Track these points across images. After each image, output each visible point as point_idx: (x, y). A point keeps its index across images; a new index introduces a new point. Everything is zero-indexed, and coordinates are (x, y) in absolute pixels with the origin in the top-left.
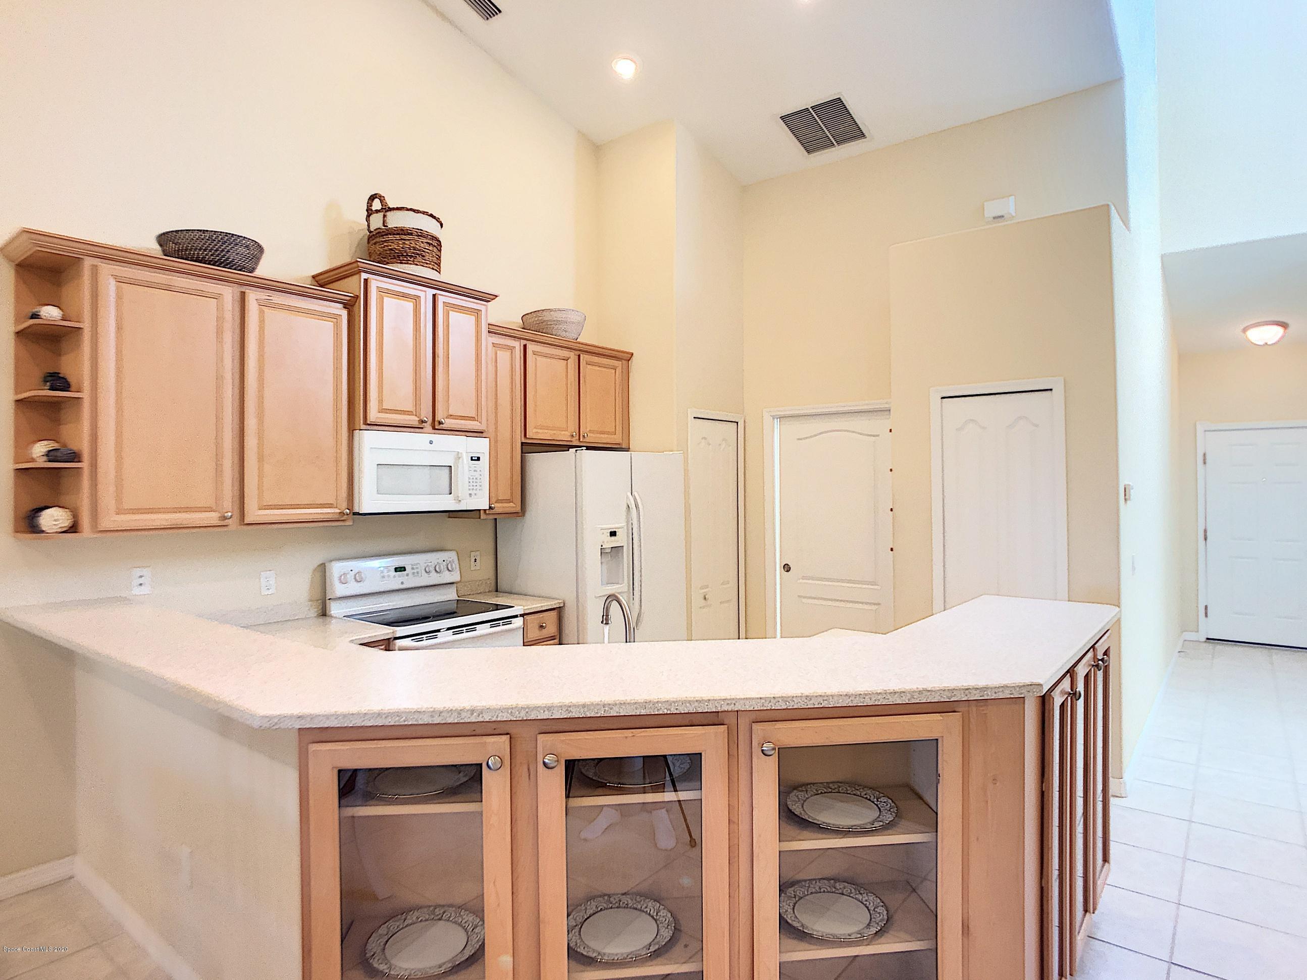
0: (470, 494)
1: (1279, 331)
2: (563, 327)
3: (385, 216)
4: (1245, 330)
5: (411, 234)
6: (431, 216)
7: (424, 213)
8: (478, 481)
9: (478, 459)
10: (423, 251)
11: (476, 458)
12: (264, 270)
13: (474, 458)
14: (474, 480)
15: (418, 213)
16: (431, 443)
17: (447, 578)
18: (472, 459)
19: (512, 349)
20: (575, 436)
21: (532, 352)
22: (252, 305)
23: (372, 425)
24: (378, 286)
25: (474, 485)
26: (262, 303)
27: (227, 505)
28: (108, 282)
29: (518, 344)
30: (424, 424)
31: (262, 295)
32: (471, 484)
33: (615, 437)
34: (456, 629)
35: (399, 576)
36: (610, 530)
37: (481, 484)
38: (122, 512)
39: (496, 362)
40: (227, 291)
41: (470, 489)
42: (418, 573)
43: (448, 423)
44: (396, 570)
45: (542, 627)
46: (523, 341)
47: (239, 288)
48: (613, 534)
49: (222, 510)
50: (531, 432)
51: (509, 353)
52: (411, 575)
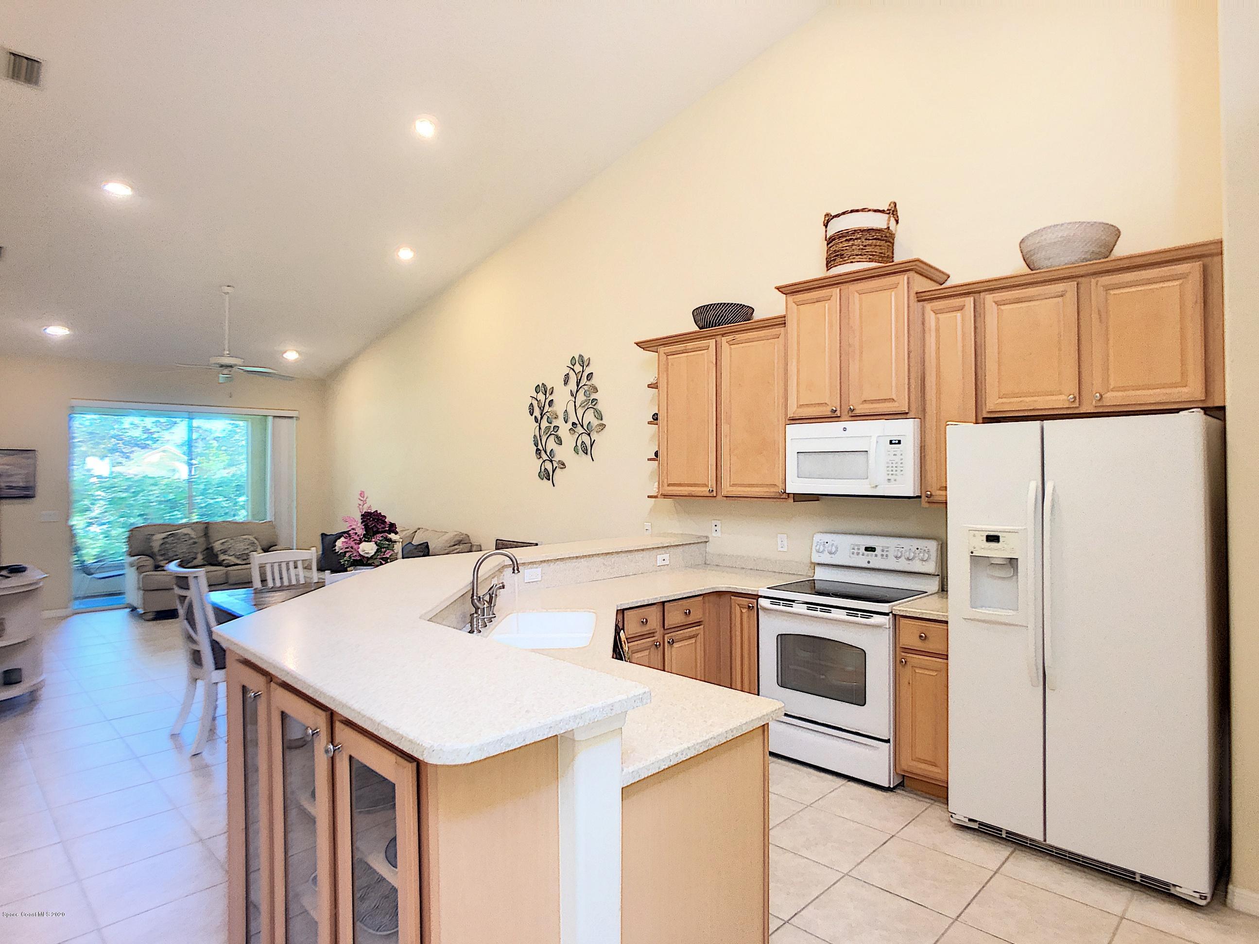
0: (889, 480)
5: (834, 240)
6: (852, 211)
7: (844, 213)
8: (898, 465)
9: (899, 442)
10: (843, 250)
11: (897, 442)
12: (757, 316)
13: (893, 442)
14: (894, 465)
15: (839, 216)
16: (845, 430)
17: (917, 566)
18: (891, 442)
19: (961, 308)
20: (1073, 400)
21: (994, 304)
22: (725, 347)
23: (793, 420)
24: (795, 300)
25: (893, 470)
26: (731, 343)
27: (712, 483)
28: (663, 357)
29: (969, 301)
30: (836, 413)
31: (730, 337)
32: (890, 469)
33: (1185, 390)
34: (811, 605)
35: (868, 555)
36: (987, 533)
37: (902, 469)
38: (669, 485)
39: (937, 330)
40: (712, 343)
41: (888, 474)
42: (887, 556)
43: (860, 409)
44: (867, 549)
45: (922, 636)
46: (977, 295)
47: (718, 338)
48: (993, 539)
49: (710, 486)
50: (993, 403)
51: (959, 314)
52: (879, 556)
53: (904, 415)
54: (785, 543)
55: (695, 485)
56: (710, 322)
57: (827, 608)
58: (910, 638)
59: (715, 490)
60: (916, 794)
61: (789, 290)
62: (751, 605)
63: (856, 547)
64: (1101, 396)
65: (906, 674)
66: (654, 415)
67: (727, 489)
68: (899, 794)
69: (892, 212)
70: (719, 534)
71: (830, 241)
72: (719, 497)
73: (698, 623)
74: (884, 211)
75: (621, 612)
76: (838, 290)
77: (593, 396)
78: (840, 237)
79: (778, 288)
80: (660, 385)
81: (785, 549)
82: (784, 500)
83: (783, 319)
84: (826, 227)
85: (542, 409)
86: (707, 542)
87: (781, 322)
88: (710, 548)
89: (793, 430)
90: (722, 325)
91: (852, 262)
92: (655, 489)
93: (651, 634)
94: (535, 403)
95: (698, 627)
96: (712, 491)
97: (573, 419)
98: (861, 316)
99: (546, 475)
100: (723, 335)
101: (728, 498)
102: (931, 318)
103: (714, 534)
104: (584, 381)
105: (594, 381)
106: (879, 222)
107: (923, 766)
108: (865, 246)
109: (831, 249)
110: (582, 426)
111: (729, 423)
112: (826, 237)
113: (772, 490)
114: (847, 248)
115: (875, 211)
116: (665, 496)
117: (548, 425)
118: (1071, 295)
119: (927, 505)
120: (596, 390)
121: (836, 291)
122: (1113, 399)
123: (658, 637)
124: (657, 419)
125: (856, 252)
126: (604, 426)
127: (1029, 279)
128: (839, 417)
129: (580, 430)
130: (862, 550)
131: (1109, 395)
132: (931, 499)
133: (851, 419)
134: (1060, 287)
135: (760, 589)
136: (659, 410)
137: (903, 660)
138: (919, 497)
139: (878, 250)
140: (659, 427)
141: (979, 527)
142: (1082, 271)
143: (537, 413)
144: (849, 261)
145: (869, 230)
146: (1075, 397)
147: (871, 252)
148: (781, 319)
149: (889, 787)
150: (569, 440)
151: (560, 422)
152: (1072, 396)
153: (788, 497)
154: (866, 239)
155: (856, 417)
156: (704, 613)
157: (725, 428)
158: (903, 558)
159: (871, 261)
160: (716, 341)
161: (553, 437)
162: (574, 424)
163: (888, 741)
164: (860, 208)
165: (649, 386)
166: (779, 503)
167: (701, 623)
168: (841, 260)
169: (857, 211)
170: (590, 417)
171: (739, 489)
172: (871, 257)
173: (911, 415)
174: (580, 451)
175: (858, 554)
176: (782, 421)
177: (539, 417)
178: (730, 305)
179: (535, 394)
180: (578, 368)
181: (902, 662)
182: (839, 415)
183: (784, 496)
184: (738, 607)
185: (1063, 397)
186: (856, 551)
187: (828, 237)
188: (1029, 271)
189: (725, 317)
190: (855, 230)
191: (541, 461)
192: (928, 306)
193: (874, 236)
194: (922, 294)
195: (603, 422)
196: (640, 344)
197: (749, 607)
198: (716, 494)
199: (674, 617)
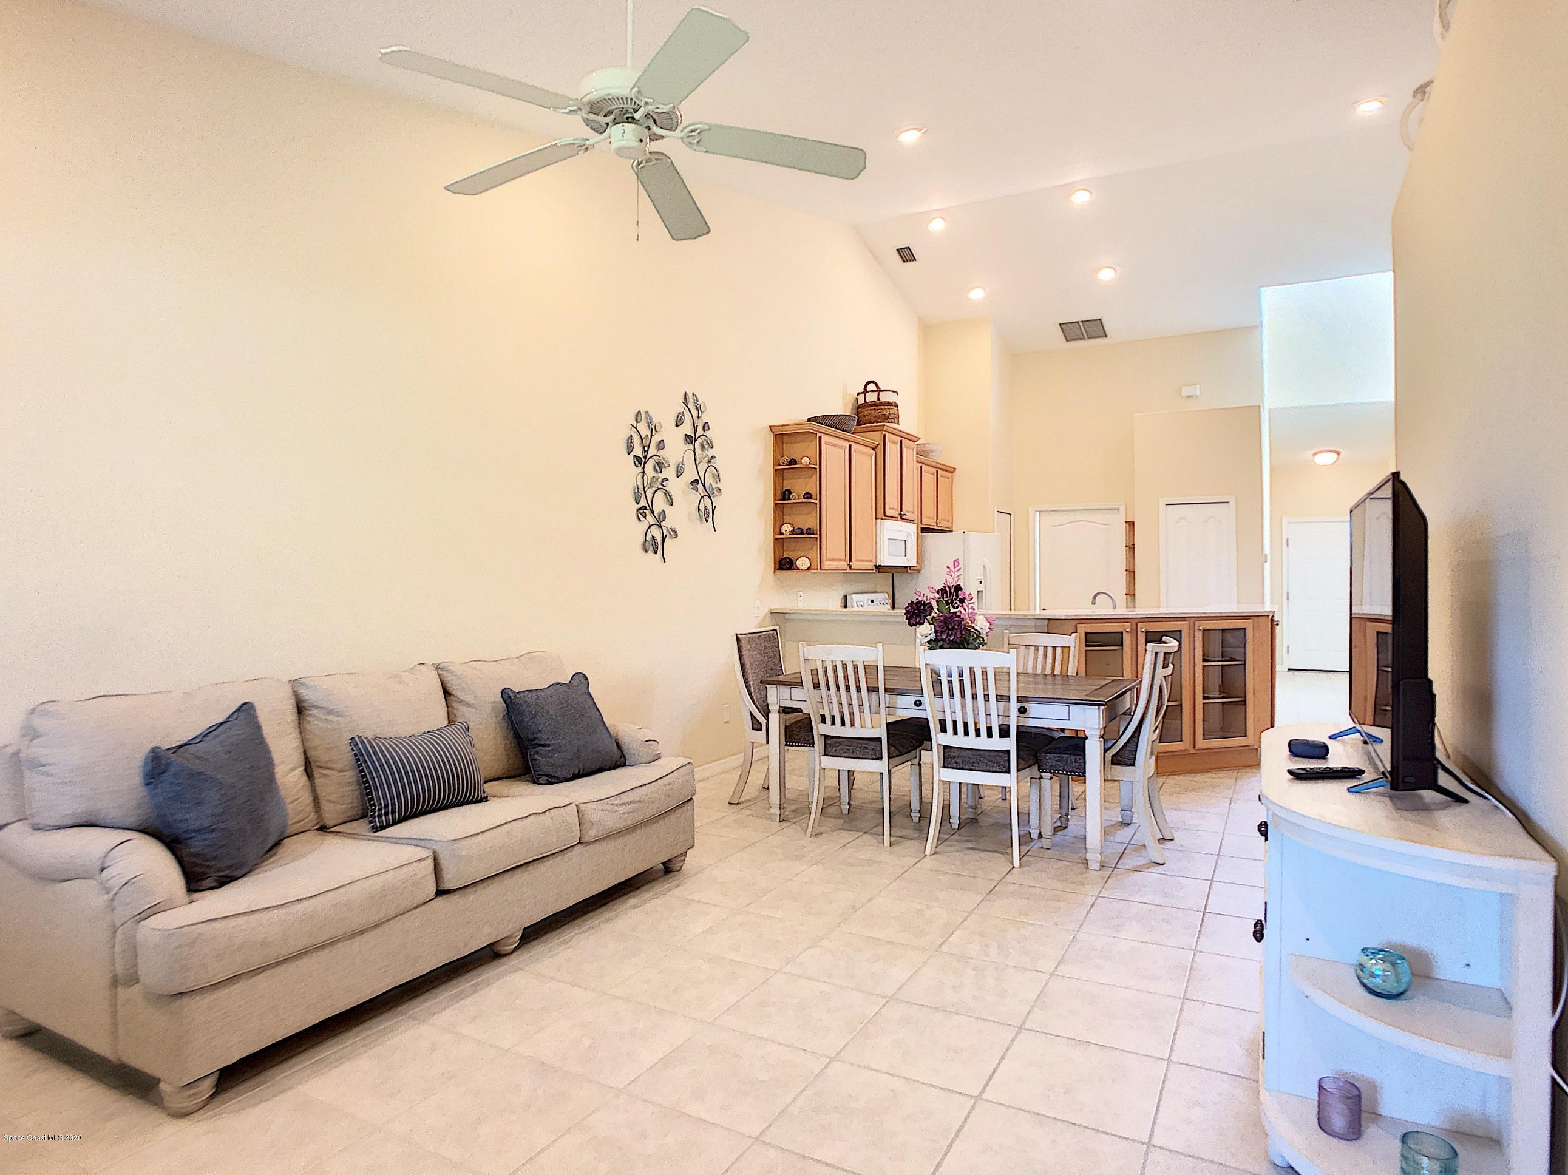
1: (1335, 456)
3: (879, 395)
4: (1315, 454)
16: (901, 526)
22: (853, 452)
23: (886, 516)
26: (854, 449)
28: (823, 444)
31: (855, 445)
38: (827, 560)
40: (847, 445)
49: (847, 561)
55: (840, 560)
59: (849, 564)
67: (854, 563)
76: (900, 439)
77: (711, 452)
80: (821, 470)
85: (646, 450)
87: (874, 446)
94: (635, 436)
97: (692, 474)
99: (652, 545)
100: (851, 441)
104: (701, 429)
110: (703, 485)
113: (871, 563)
117: (655, 473)
120: (712, 445)
126: (720, 491)
128: (900, 518)
129: (702, 490)
143: (639, 454)
151: (670, 472)
161: (661, 491)
162: (695, 481)
170: (710, 476)
171: (858, 563)
174: (703, 518)
177: (642, 460)
179: (635, 424)
180: (694, 411)
191: (646, 523)
195: (719, 486)
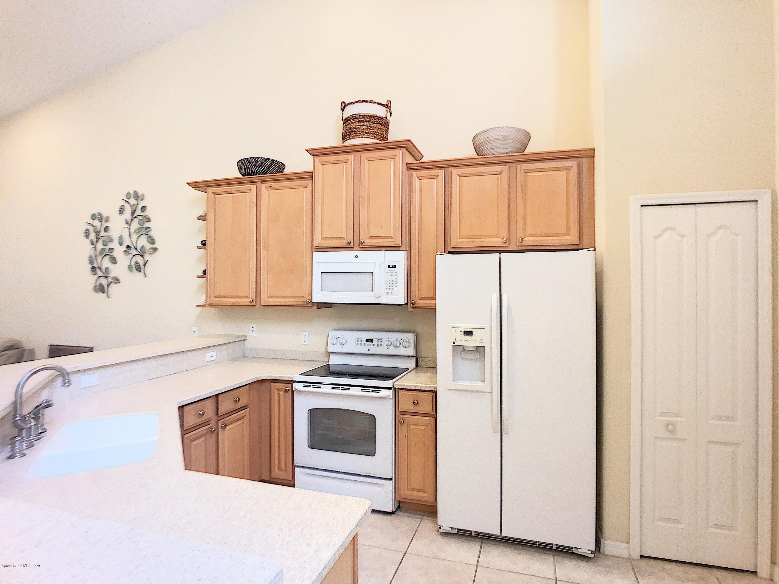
0: (387, 292)
2: (489, 146)
5: (350, 120)
6: (363, 101)
7: (357, 102)
8: (394, 282)
9: (395, 266)
12: (286, 171)
13: (391, 266)
14: (391, 282)
15: (353, 104)
16: (357, 257)
17: (401, 351)
18: (389, 267)
19: (436, 177)
20: (506, 241)
21: (457, 176)
22: (264, 191)
23: (317, 248)
24: (321, 161)
25: (391, 286)
26: (268, 188)
27: (252, 296)
28: (211, 195)
29: (441, 172)
30: (350, 245)
31: (268, 184)
32: (388, 285)
33: (568, 238)
34: (335, 386)
35: (368, 345)
36: (464, 330)
37: (396, 285)
38: (215, 297)
39: (420, 191)
40: (253, 187)
41: (387, 289)
42: (381, 345)
43: (368, 242)
44: (367, 341)
45: (415, 403)
46: (446, 169)
47: (259, 184)
48: (468, 333)
49: (250, 298)
50: (456, 242)
51: (435, 181)
52: (376, 345)
53: (397, 248)
54: (307, 338)
55: (238, 297)
56: (252, 171)
57: (347, 386)
58: (406, 404)
59: (254, 301)
60: (409, 513)
61: (316, 153)
62: (287, 389)
63: (359, 340)
64: (522, 239)
65: (404, 430)
66: (202, 241)
67: (264, 299)
68: (399, 515)
69: (388, 106)
70: (254, 334)
71: (346, 121)
72: (258, 306)
73: (245, 407)
74: (384, 105)
75: (181, 408)
76: (353, 156)
77: (147, 225)
78: (354, 119)
79: (307, 150)
80: (208, 219)
81: (307, 343)
82: (309, 307)
83: (311, 174)
84: (343, 111)
85: (97, 233)
86: (245, 340)
87: (310, 176)
88: (247, 344)
89: (318, 256)
90: (262, 174)
91: (362, 137)
92: (203, 300)
93: (207, 423)
94: (91, 229)
95: (245, 411)
96: (253, 301)
97: (127, 242)
98: (369, 177)
99: (101, 289)
100: (262, 182)
101: (265, 307)
102: (416, 183)
103: (251, 334)
104: (138, 212)
105: (147, 213)
106: (381, 112)
107: (416, 493)
108: (371, 127)
109: (347, 126)
110: (136, 249)
111: (267, 249)
112: (343, 118)
113: (301, 300)
114: (359, 127)
115: (378, 104)
116: (212, 305)
117: (103, 247)
118: (505, 175)
119: (411, 310)
120: (148, 220)
121: (350, 157)
122: (529, 241)
123: (213, 423)
124: (205, 245)
125: (365, 131)
126: (155, 250)
127: (479, 161)
128: (353, 247)
129: (134, 252)
130: (364, 341)
131: (526, 239)
132: (415, 305)
133: (360, 249)
134: (498, 168)
135: (295, 376)
136: (207, 237)
137: (402, 420)
138: (407, 304)
139: (379, 131)
140: (207, 252)
141: (459, 325)
142: (512, 159)
143: (93, 236)
144: (360, 136)
145: (375, 117)
146: (507, 240)
147: (375, 132)
148: (309, 174)
149: (392, 511)
150: (123, 261)
151: (115, 245)
152: (505, 239)
153: (313, 305)
154: (372, 123)
155: (364, 247)
156: (249, 399)
157: (263, 253)
158: (392, 346)
159: (375, 138)
160: (257, 186)
161: (108, 257)
162: (128, 247)
163: (391, 479)
164: (369, 100)
165: (199, 218)
166: (307, 310)
167: (247, 407)
168: (355, 135)
169: (367, 102)
170: (143, 242)
171: (275, 300)
172: (375, 136)
173: (403, 247)
174: (134, 270)
175: (361, 344)
176: (309, 250)
177: (95, 240)
178: (269, 160)
179: (91, 221)
180: (133, 201)
181: (401, 421)
182: (352, 246)
183: (310, 305)
184: (276, 391)
185: (500, 240)
186: (359, 343)
187: (344, 118)
188: (477, 156)
189: (264, 168)
190: (365, 115)
191: (96, 276)
192: (415, 174)
193: (377, 121)
194: (411, 165)
195: (155, 246)
196: (190, 184)
197: (286, 390)
198: (256, 304)
199: (226, 406)
